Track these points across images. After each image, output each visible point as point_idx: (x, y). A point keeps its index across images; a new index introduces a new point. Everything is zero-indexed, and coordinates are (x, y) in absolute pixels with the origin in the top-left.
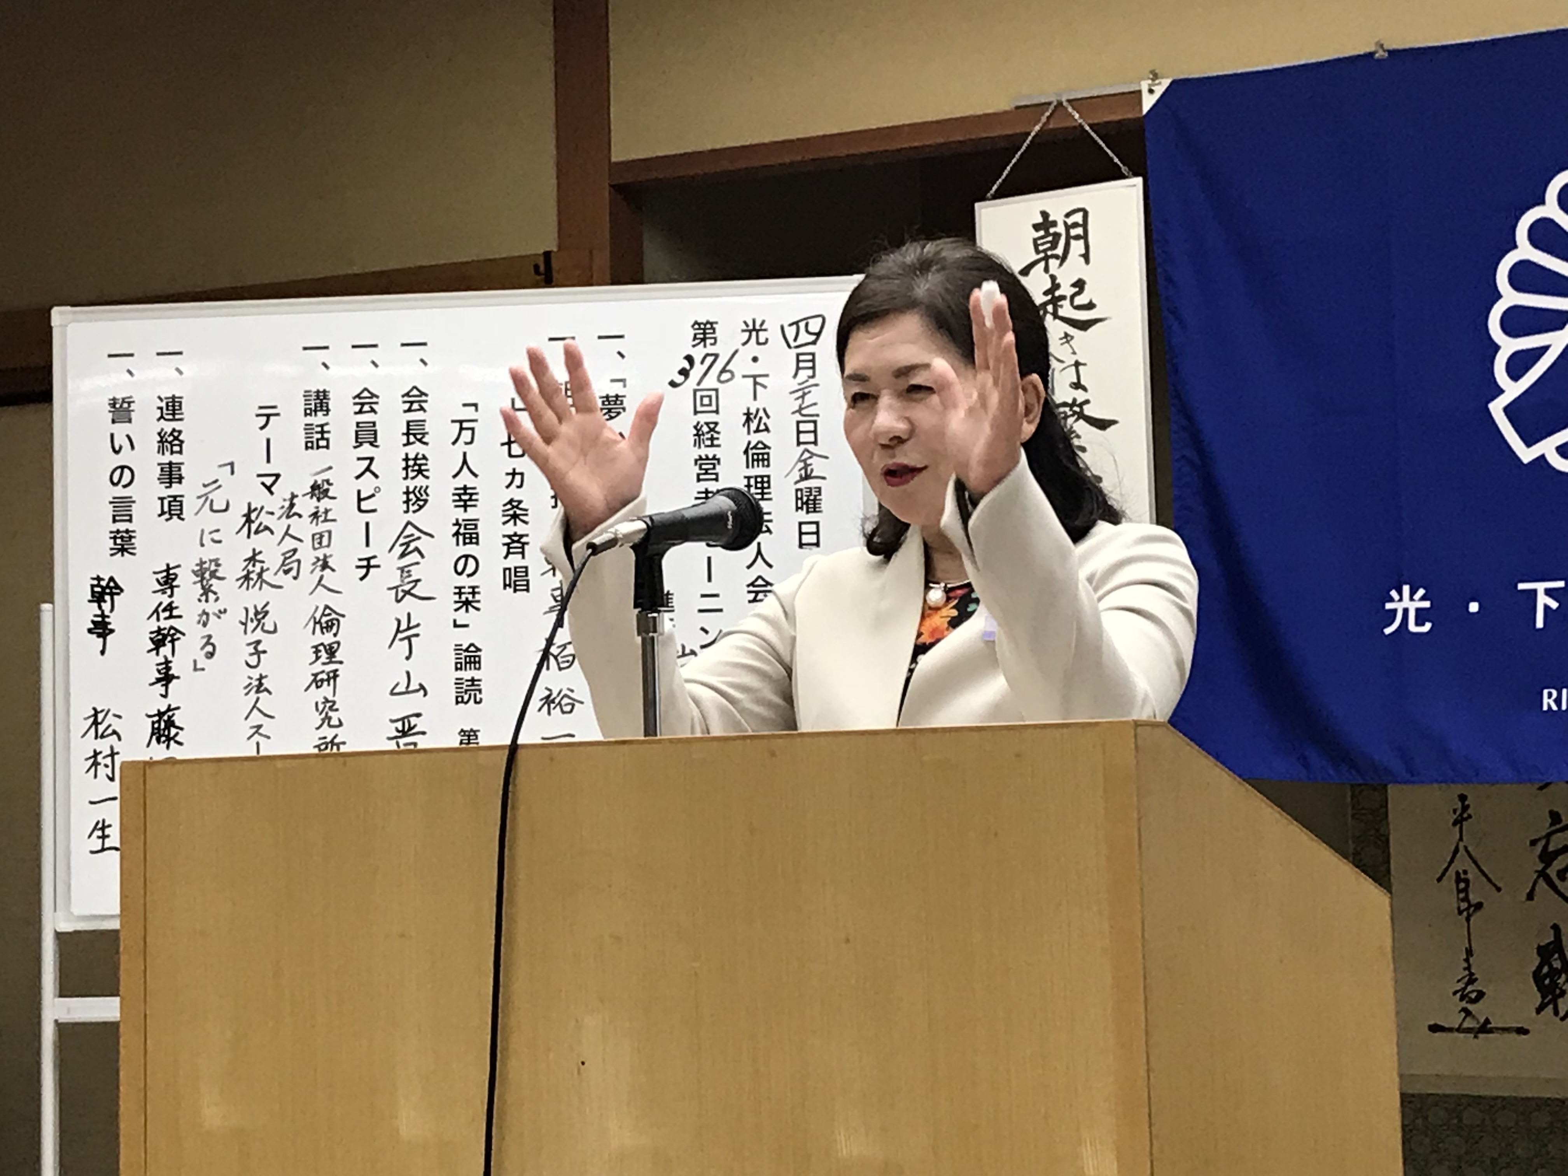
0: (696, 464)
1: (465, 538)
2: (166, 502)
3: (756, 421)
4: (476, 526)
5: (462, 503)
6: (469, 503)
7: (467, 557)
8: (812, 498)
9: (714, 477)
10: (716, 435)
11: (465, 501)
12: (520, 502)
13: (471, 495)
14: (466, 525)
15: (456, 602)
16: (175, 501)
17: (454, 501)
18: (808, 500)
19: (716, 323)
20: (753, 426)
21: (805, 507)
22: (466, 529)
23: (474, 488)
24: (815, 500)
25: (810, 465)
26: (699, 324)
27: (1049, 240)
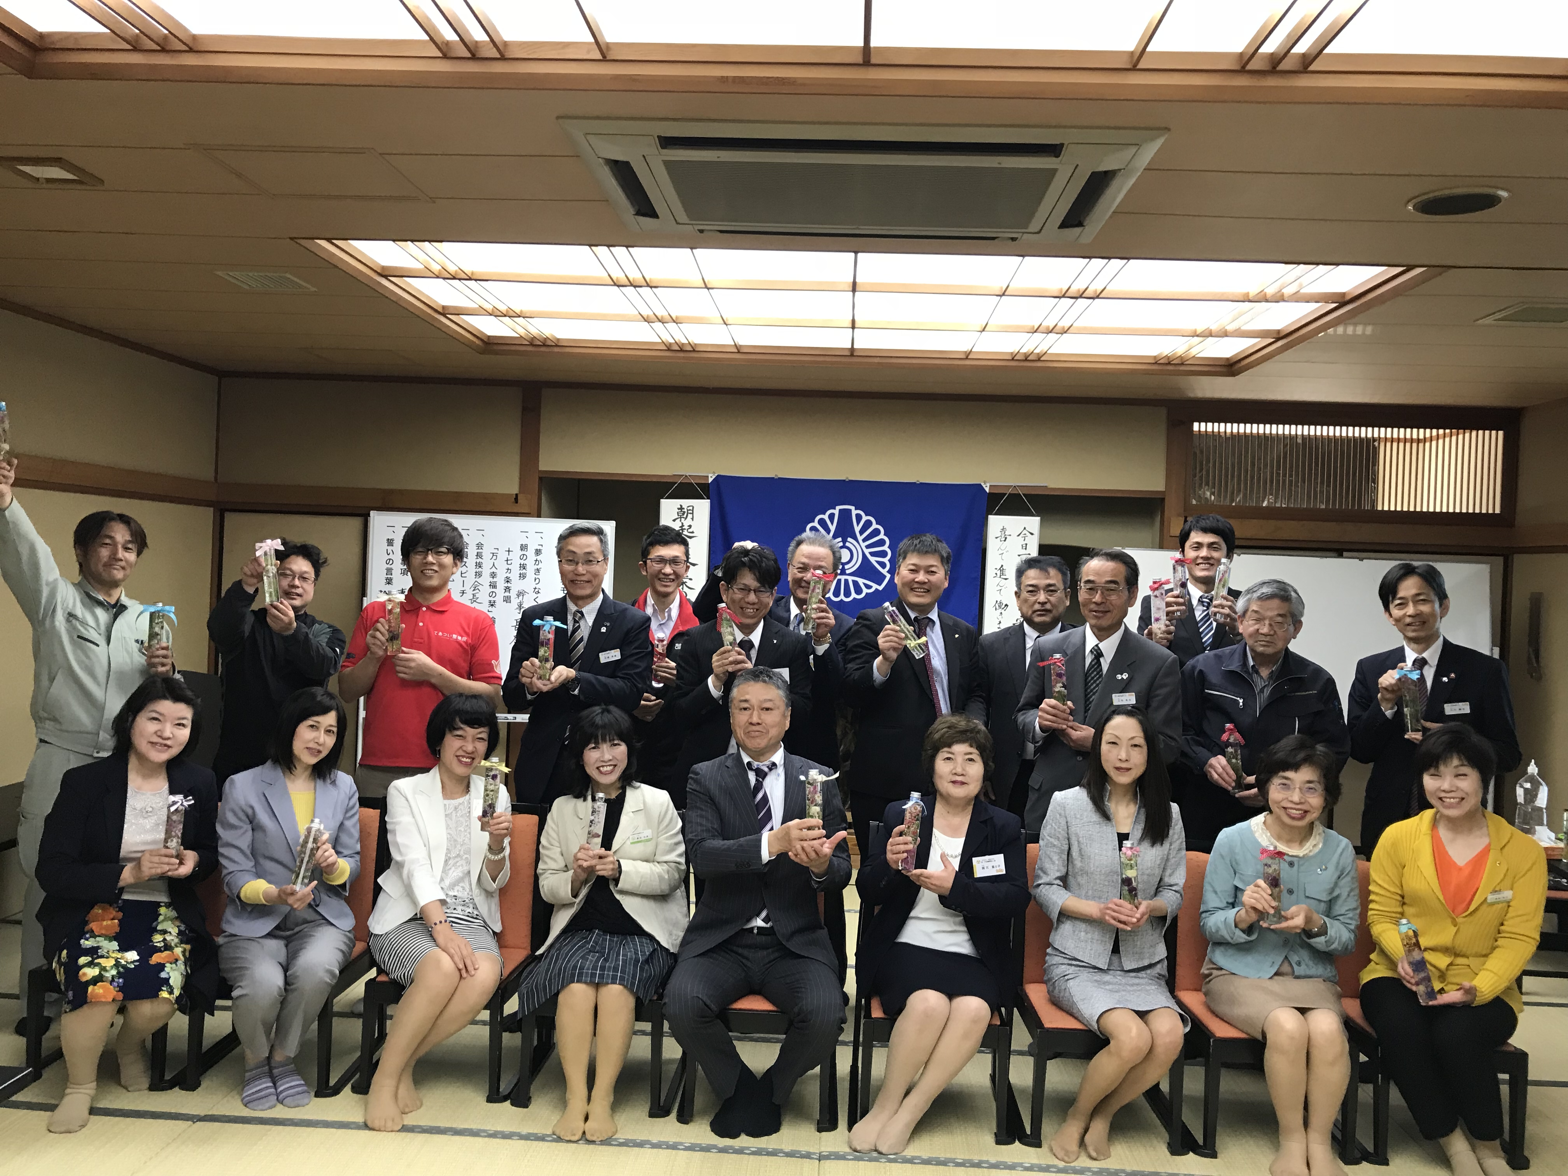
7: (493, 592)
27: (682, 513)
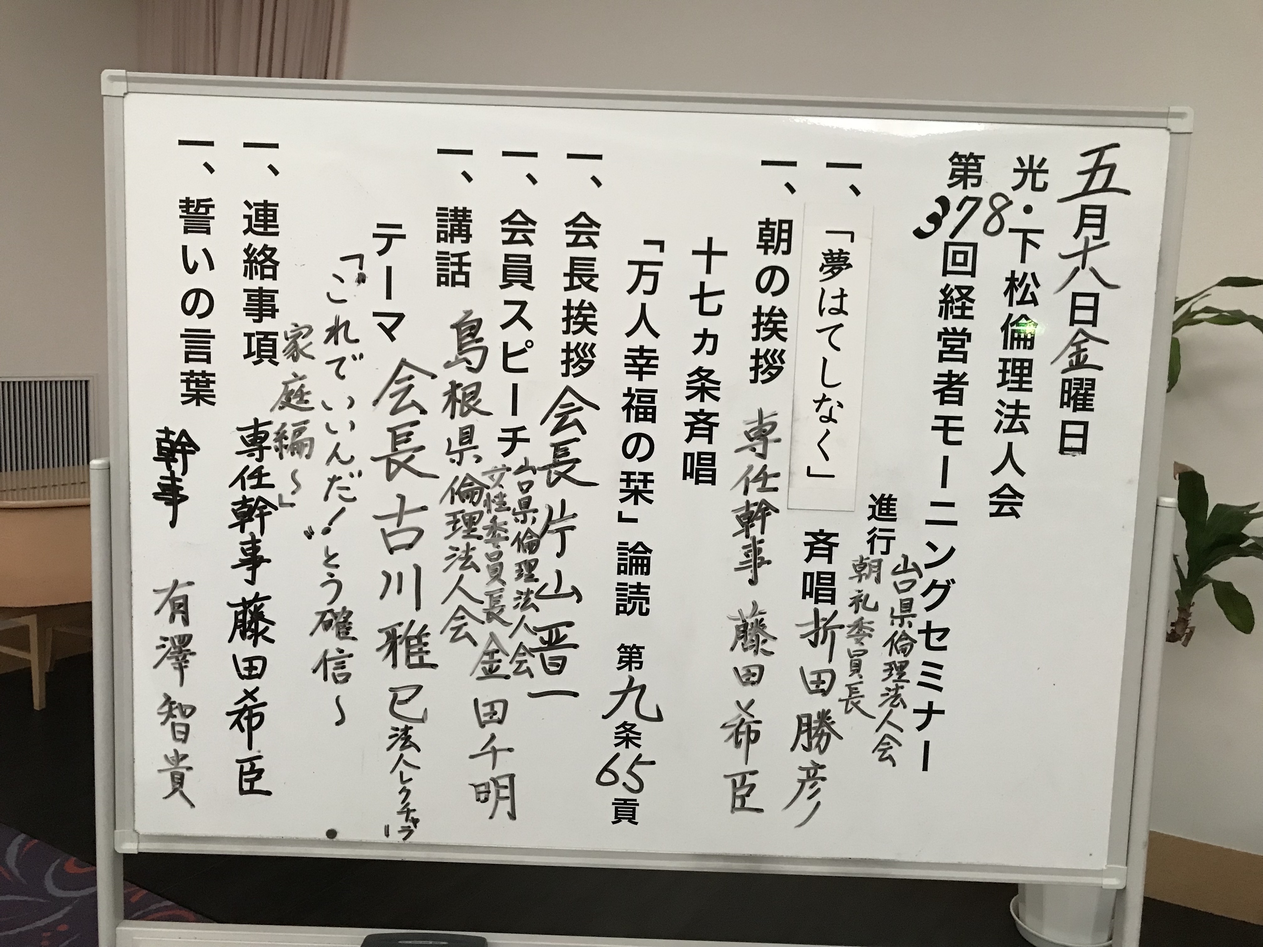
0: (939, 339)
1: (637, 413)
2: (254, 340)
3: (1021, 290)
4: (653, 397)
5: (637, 369)
6: (645, 369)
7: (639, 436)
8: (1082, 392)
9: (961, 356)
10: (968, 304)
11: (641, 366)
12: (711, 372)
13: (649, 359)
14: (640, 397)
15: (622, 491)
16: (266, 339)
17: (627, 365)
18: (1077, 394)
19: (983, 157)
20: (1017, 296)
21: (1072, 402)
22: (639, 401)
23: (654, 351)
24: (1086, 394)
25: (1085, 350)
26: (960, 157)
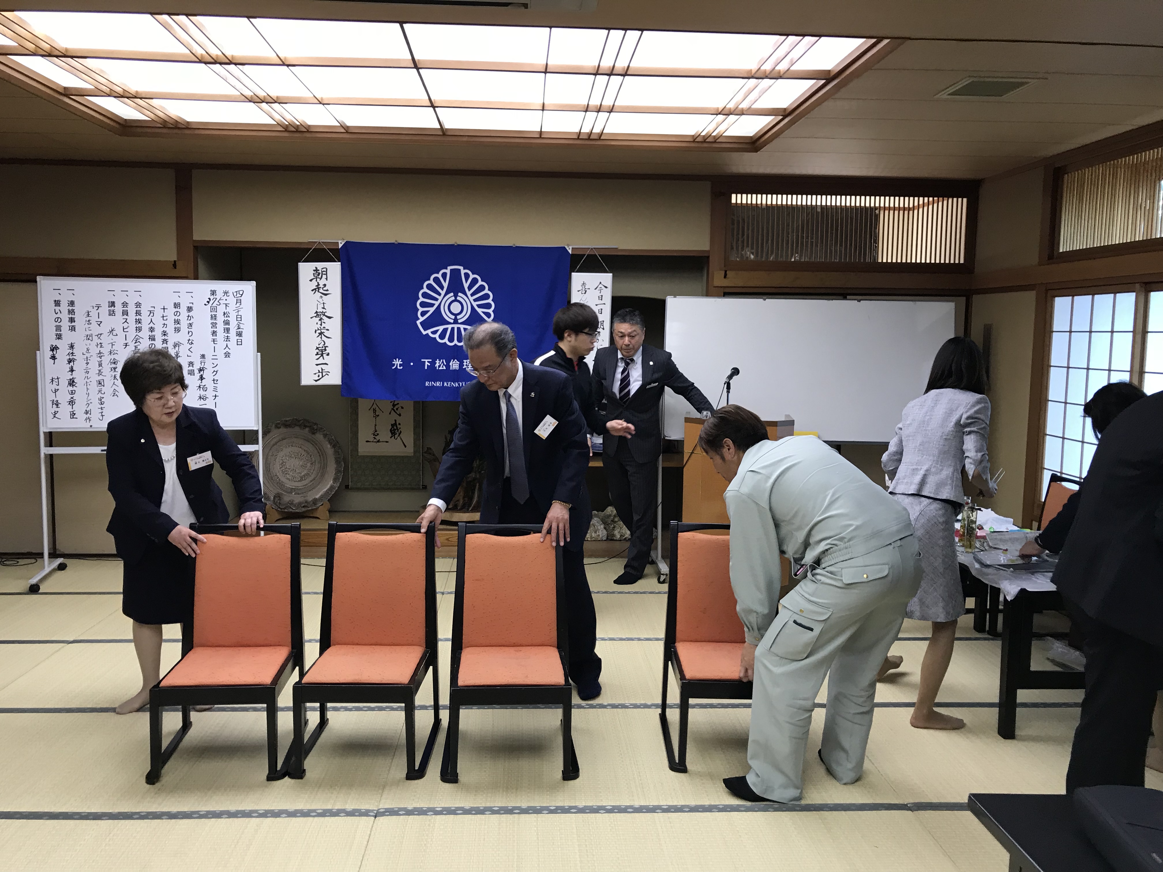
27: (318, 275)
